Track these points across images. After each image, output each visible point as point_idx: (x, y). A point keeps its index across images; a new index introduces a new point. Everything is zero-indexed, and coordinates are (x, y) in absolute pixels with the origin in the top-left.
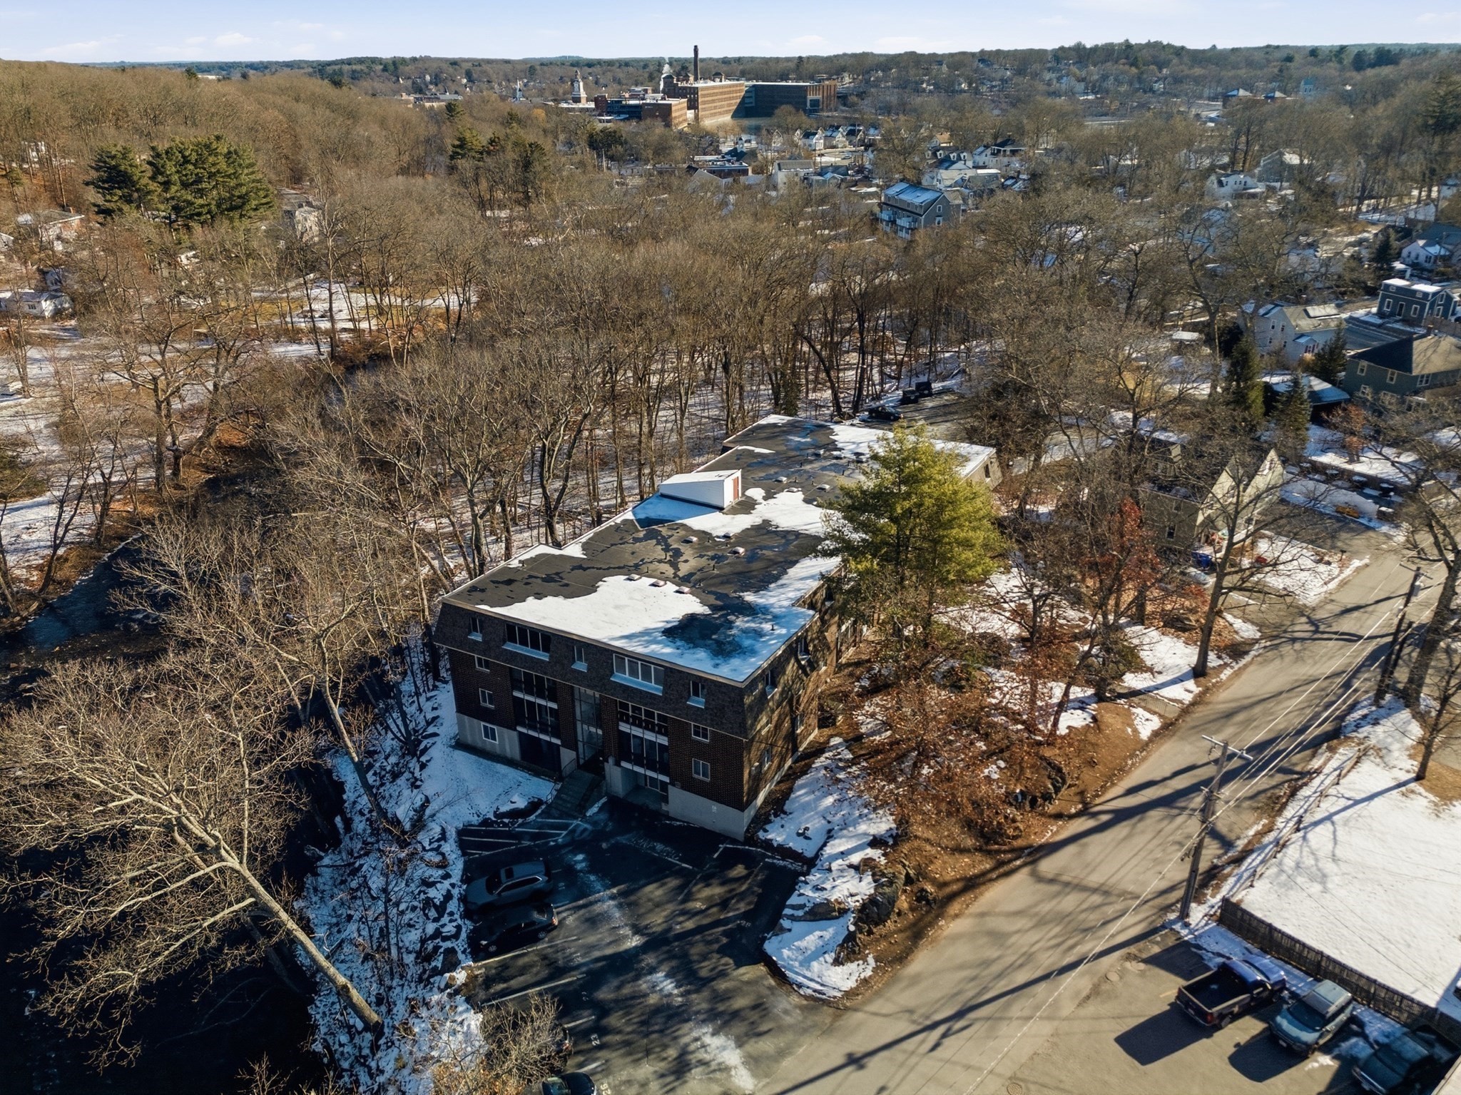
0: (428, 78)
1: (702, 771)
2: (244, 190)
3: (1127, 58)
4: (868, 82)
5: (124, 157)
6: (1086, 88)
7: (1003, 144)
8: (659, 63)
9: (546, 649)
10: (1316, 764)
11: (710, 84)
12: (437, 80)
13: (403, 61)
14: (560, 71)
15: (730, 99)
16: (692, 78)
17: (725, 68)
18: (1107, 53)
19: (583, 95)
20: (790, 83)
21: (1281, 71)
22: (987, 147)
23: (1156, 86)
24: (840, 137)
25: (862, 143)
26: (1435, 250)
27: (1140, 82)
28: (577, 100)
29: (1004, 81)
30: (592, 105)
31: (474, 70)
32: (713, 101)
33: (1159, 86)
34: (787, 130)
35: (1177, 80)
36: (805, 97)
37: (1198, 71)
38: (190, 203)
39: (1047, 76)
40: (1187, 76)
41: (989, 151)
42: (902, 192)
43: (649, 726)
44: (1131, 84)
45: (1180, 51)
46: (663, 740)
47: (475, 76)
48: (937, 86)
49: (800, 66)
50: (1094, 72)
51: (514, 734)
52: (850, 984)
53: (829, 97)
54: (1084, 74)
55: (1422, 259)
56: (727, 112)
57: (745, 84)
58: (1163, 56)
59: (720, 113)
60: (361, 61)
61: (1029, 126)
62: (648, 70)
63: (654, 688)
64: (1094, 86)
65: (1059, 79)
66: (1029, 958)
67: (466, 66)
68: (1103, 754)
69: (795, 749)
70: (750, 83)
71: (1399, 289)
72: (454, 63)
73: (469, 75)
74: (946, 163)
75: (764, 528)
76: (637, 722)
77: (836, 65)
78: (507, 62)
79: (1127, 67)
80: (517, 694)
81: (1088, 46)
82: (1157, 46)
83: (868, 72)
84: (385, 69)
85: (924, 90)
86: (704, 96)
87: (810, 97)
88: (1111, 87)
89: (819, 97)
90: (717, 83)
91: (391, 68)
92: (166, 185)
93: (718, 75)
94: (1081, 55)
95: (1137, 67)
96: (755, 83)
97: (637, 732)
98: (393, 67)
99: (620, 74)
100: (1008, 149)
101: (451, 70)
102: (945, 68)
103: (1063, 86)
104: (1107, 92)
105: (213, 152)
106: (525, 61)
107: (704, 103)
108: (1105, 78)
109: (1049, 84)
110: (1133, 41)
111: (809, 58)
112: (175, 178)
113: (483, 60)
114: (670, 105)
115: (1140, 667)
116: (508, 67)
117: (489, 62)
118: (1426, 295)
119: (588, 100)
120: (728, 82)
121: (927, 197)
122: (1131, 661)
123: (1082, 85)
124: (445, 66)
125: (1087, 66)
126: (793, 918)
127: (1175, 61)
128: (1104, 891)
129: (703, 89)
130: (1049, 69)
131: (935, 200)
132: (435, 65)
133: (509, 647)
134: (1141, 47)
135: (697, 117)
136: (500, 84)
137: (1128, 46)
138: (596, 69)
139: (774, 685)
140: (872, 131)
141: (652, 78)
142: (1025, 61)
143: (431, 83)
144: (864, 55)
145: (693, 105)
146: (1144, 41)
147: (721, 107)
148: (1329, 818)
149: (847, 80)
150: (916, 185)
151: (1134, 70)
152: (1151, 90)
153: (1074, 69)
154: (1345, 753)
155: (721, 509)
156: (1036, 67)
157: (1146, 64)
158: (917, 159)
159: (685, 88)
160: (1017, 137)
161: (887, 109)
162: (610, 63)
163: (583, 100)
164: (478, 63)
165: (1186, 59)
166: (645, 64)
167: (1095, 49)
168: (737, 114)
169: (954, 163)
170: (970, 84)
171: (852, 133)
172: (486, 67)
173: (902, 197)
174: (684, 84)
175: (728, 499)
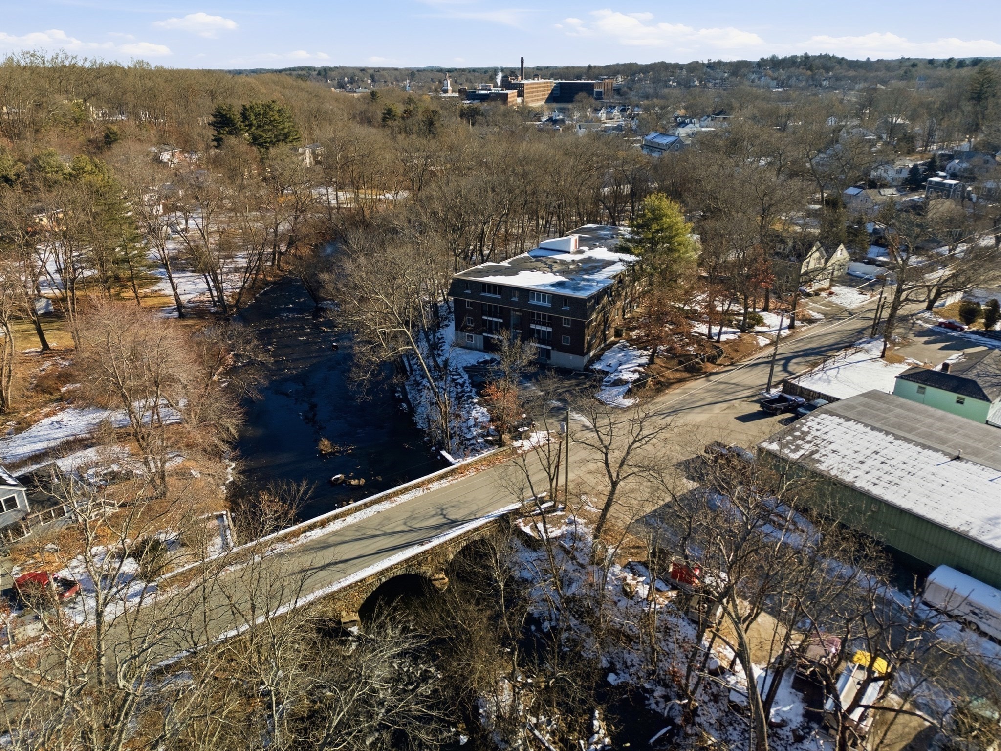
0: (346, 79)
1: (566, 341)
2: (286, 130)
3: (805, 65)
4: (634, 80)
5: (230, 110)
6: (778, 84)
7: (718, 114)
8: (495, 71)
9: (499, 294)
10: (837, 354)
11: (531, 81)
12: (352, 81)
13: (331, 69)
14: (431, 75)
15: (545, 91)
16: (520, 78)
17: (539, 73)
18: (791, 62)
19: (450, 88)
20: (583, 81)
21: (906, 73)
22: (709, 116)
23: (824, 83)
24: (616, 112)
25: (630, 116)
26: (965, 165)
27: (813, 81)
28: (446, 92)
29: (723, 80)
30: (457, 95)
31: (376, 74)
32: (533, 92)
33: (825, 83)
34: (583, 109)
35: (838, 79)
36: (593, 90)
37: (852, 73)
38: (261, 137)
39: (753, 77)
40: (845, 76)
41: (710, 119)
42: (655, 137)
43: (544, 324)
44: (807, 81)
45: (841, 61)
46: (550, 330)
47: (376, 78)
48: (679, 83)
49: (590, 71)
50: (782, 73)
51: (482, 337)
52: (630, 404)
53: (608, 90)
54: (776, 75)
55: (957, 170)
56: (542, 99)
57: (554, 82)
58: (829, 64)
59: (538, 100)
60: (302, 69)
61: (736, 104)
62: (489, 74)
63: (547, 304)
64: (783, 83)
65: (759, 78)
66: (703, 399)
67: (372, 72)
68: (742, 348)
69: (605, 341)
70: (557, 81)
71: (937, 183)
72: (363, 70)
73: (372, 77)
74: (683, 124)
75: (590, 259)
76: (538, 323)
77: (613, 71)
78: (396, 69)
79: (804, 71)
80: (484, 318)
81: (780, 58)
82: (826, 57)
83: (633, 75)
84: (319, 74)
85: (670, 86)
86: (528, 89)
87: (596, 90)
88: (794, 84)
89: (601, 90)
90: (536, 81)
91: (323, 73)
92: (250, 125)
93: (536, 76)
94: (775, 63)
95: (811, 71)
96: (560, 81)
97: (538, 327)
98: (324, 73)
99: (470, 76)
100: (722, 117)
101: (361, 74)
102: (684, 72)
103: (762, 83)
104: (790, 87)
105: (272, 110)
106: (407, 69)
107: (528, 93)
108: (789, 77)
109: (753, 81)
110: (810, 54)
111: (595, 67)
112: (254, 122)
113: (380, 68)
114: (507, 95)
115: (764, 325)
116: (397, 73)
117: (384, 69)
118: (951, 185)
119: (453, 92)
120: (543, 81)
121: (671, 139)
122: (759, 321)
123: (775, 82)
124: (357, 72)
125: (778, 70)
126: (606, 386)
127: (838, 66)
128: (736, 385)
129: (528, 84)
130: (753, 72)
131: (674, 142)
132: (351, 71)
133: (483, 294)
134: (815, 58)
135: (523, 102)
136: (392, 83)
137: (806, 57)
138: (455, 74)
139: (598, 304)
140: (636, 109)
141: (492, 78)
142: (739, 68)
143: (348, 82)
144: (631, 65)
145: (521, 94)
146: (818, 54)
147: (538, 96)
148: (838, 367)
149: (620, 79)
150: (665, 134)
151: (809, 73)
152: (821, 85)
153: (770, 72)
154: (852, 350)
155: (569, 252)
156: (744, 71)
157: (818, 69)
158: (664, 122)
159: (516, 84)
160: (728, 111)
161: (647, 97)
162: (463, 70)
163: (450, 92)
164: (378, 70)
165: (845, 66)
166: (485, 71)
167: (785, 60)
168: (548, 101)
169: (687, 124)
170: (701, 82)
171: (623, 110)
172: (384, 73)
173: (655, 140)
174: (515, 81)
175: (572, 248)
